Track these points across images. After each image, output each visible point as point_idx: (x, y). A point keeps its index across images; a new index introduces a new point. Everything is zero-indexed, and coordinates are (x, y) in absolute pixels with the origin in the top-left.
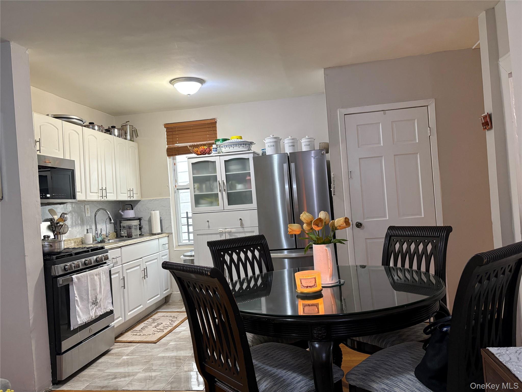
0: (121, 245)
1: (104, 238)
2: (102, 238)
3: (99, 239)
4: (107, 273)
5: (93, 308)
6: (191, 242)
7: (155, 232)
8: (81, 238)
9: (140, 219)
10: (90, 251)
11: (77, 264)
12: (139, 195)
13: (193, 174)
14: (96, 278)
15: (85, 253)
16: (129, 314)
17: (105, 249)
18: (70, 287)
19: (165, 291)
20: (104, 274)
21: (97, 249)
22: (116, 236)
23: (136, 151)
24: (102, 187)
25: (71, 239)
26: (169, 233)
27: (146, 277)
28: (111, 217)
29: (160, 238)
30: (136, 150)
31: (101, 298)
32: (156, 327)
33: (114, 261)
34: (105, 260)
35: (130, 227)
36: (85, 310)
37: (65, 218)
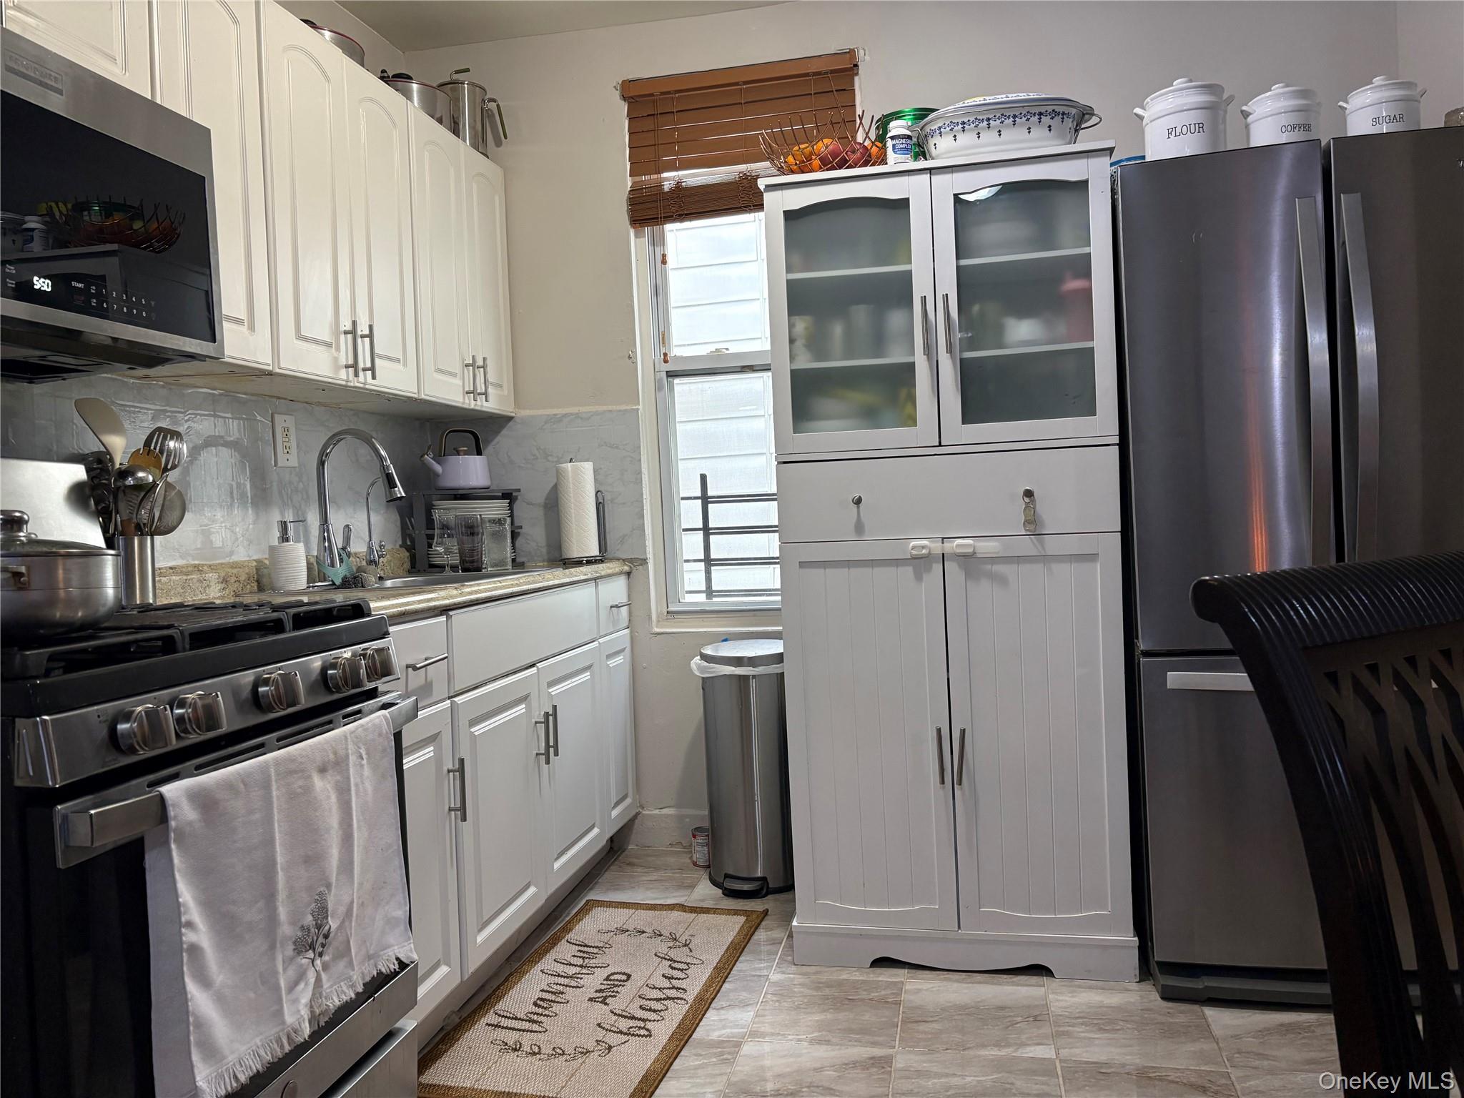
0: (447, 602)
1: (357, 570)
2: (349, 569)
3: (339, 572)
4: (384, 750)
5: (301, 976)
6: (715, 600)
7: (575, 552)
8: (255, 564)
9: (509, 496)
10: (288, 624)
11: (199, 703)
12: (506, 393)
13: (789, 270)
14: (323, 786)
15: (262, 636)
16: (480, 939)
17: (369, 615)
18: (151, 859)
19: (617, 804)
20: (365, 762)
21: (328, 615)
22: (407, 565)
23: (498, 201)
24: (354, 323)
25: (203, 565)
26: (631, 561)
27: (552, 750)
28: (392, 470)
29: (601, 577)
30: (497, 198)
31: (352, 902)
32: (604, 1002)
33: (416, 679)
34: (370, 679)
35: (471, 529)
36: (252, 995)
37: (168, 456)
